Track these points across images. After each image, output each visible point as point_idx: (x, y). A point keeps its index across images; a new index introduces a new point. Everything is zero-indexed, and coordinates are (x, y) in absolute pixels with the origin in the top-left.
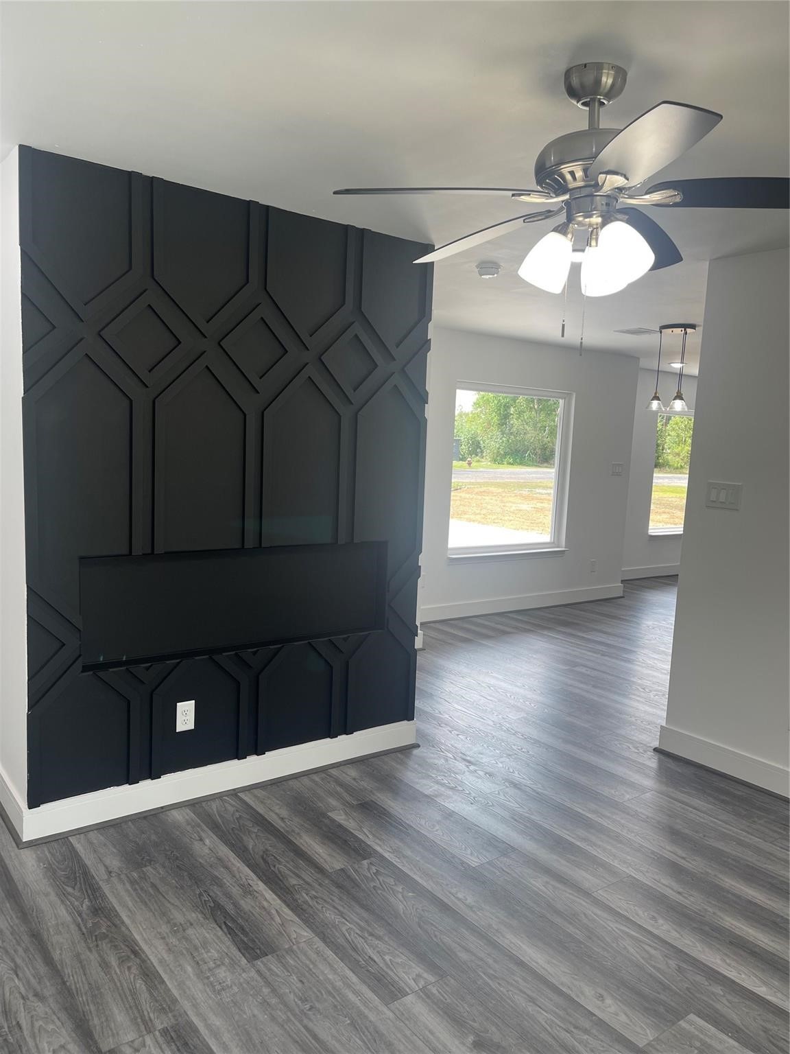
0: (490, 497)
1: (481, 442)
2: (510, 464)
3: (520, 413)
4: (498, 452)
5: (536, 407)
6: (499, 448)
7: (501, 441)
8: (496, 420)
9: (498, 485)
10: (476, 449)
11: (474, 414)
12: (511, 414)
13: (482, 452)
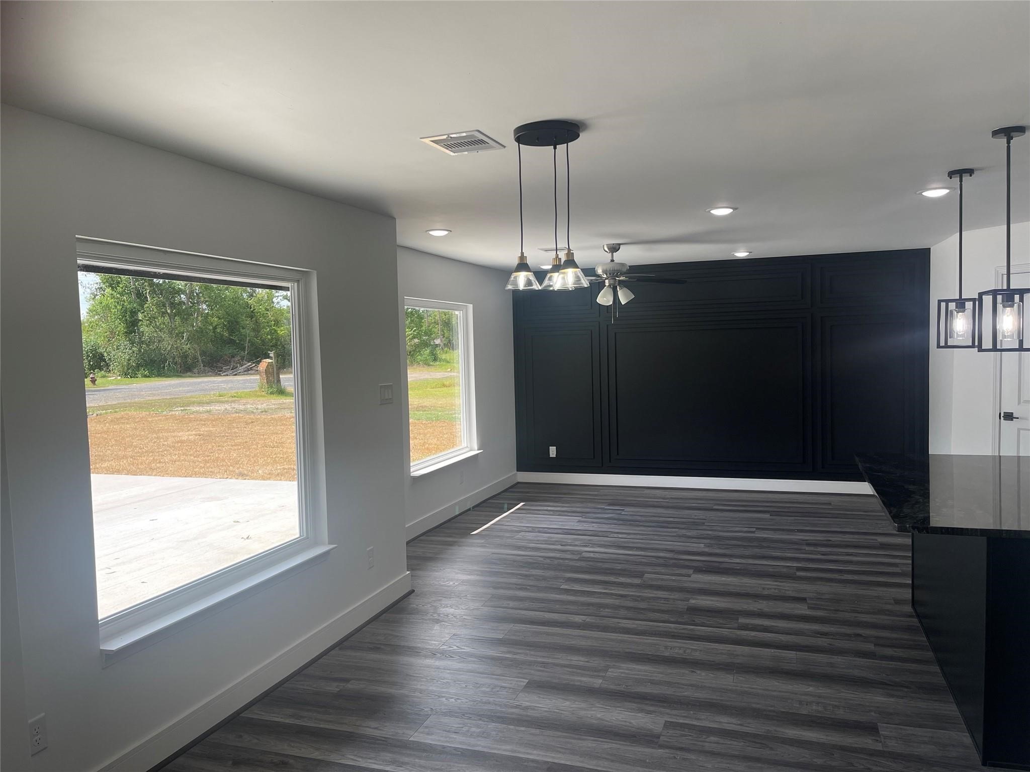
0: (133, 425)
1: (105, 354)
2: (146, 376)
3: (152, 319)
4: (129, 364)
5: (169, 311)
6: (129, 360)
7: (130, 351)
8: (122, 328)
9: (140, 406)
10: (100, 362)
11: (91, 323)
12: (141, 320)
13: (108, 365)
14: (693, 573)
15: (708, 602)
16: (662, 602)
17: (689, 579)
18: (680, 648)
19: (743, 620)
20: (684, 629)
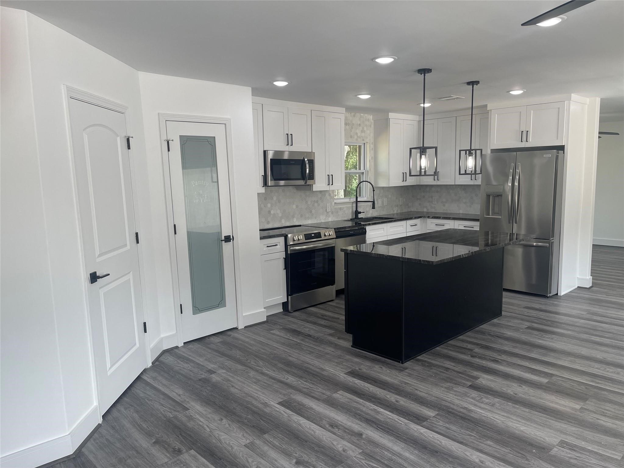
14: (554, 446)
15: (562, 402)
16: (609, 412)
17: (564, 437)
18: (608, 371)
19: (544, 380)
20: (598, 383)
